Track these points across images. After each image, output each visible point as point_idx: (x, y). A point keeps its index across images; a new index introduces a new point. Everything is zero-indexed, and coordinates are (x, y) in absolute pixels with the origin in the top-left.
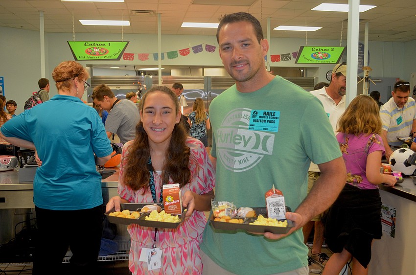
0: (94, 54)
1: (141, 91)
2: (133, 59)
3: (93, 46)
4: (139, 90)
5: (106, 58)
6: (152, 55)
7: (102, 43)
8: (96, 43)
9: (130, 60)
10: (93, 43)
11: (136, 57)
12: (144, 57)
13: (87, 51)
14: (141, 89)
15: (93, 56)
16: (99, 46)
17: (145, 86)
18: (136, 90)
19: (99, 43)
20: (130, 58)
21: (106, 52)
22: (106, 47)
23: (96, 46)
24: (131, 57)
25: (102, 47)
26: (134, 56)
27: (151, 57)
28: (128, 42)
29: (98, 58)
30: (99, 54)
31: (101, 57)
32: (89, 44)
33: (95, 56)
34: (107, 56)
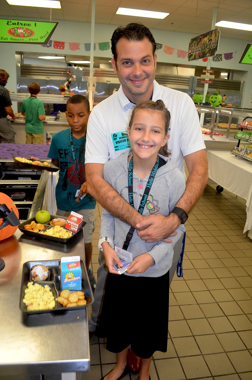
0: (17, 36)
1: (70, 82)
2: (63, 48)
3: (17, 26)
4: (68, 80)
5: (31, 41)
6: (84, 45)
7: (27, 22)
8: (20, 22)
9: (60, 48)
10: (16, 22)
11: (67, 46)
12: (74, 46)
13: (10, 32)
14: (70, 79)
15: (17, 38)
16: (24, 26)
17: (74, 76)
18: (65, 81)
19: (23, 22)
20: (60, 47)
21: (32, 33)
22: (32, 28)
23: (20, 26)
24: (62, 46)
25: (27, 27)
26: (65, 44)
27: (82, 47)
28: (57, 23)
29: (22, 41)
30: (24, 36)
31: (26, 40)
32: (12, 23)
33: (20, 38)
34: (33, 39)
